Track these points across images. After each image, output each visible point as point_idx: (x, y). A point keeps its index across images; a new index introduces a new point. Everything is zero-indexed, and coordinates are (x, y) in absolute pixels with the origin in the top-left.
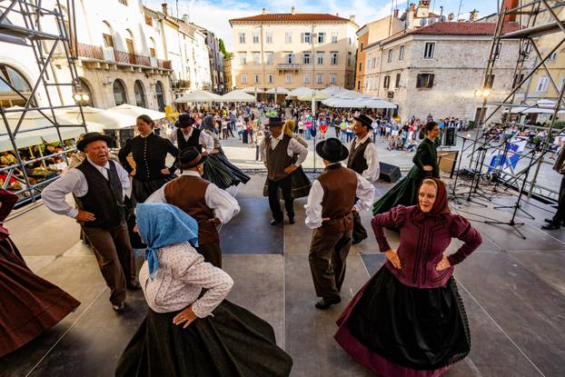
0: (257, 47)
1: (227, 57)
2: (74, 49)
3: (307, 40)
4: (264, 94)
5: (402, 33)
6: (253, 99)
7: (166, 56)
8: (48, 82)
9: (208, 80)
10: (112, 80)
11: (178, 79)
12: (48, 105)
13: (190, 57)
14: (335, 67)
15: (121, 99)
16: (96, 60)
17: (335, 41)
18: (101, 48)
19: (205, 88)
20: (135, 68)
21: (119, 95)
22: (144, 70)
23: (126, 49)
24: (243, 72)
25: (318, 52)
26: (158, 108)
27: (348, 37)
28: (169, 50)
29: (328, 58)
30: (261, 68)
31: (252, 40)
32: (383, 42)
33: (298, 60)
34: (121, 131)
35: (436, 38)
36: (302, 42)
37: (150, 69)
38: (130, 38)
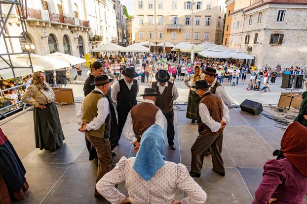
0: (152, 12)
1: (129, 19)
2: (25, 11)
3: (189, 7)
4: (156, 47)
5: (261, 3)
6: (148, 50)
7: (86, 17)
8: (6, 35)
9: (115, 36)
10: (47, 35)
11: (94, 34)
12: (6, 52)
13: (103, 18)
14: (208, 28)
15: (53, 48)
16: (36, 19)
17: (209, 8)
18: (40, 11)
19: (113, 42)
20: (63, 26)
21: (52, 45)
22: (70, 27)
23: (57, 12)
24: (141, 30)
25: (196, 16)
26: (79, 55)
27: (219, 5)
28: (88, 13)
29: (203, 20)
30: (154, 27)
31: (148, 7)
32: (245, 10)
33: (181, 22)
34: (57, 72)
35: (287, 6)
36: (185, 8)
37: (74, 27)
38: (60, 3)
